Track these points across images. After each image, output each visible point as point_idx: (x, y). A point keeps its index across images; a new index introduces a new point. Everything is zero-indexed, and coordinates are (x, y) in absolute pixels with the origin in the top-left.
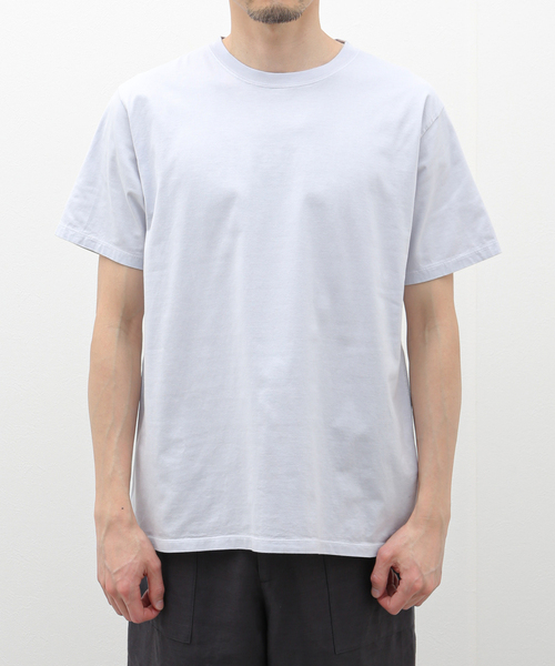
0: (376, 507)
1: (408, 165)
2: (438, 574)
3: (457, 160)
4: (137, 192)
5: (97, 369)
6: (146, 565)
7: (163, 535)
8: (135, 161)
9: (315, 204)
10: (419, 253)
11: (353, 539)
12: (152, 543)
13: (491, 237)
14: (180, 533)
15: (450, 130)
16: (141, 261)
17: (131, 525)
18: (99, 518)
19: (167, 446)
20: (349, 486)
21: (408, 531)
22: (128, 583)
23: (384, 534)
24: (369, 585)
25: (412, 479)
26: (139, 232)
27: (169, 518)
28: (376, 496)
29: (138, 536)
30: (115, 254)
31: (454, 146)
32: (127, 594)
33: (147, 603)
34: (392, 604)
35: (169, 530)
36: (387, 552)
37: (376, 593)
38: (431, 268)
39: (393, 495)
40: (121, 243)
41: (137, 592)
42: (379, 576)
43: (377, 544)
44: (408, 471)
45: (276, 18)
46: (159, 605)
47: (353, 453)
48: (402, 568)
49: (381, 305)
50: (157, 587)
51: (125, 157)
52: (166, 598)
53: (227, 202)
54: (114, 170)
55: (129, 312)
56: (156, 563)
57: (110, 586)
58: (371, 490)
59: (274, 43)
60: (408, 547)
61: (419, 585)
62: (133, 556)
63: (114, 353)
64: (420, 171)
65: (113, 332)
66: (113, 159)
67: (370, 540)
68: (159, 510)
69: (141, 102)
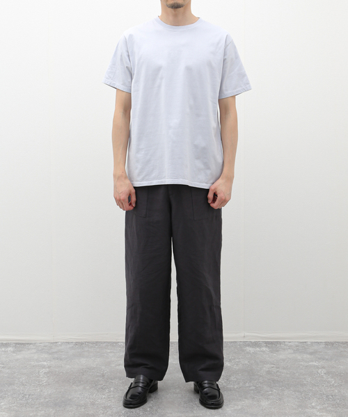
0: (208, 172)
1: (220, 57)
2: (230, 194)
3: (237, 57)
4: (129, 66)
5: (115, 127)
6: (130, 191)
7: (137, 181)
8: (129, 56)
9: (189, 69)
10: (224, 88)
11: (200, 182)
12: (132, 184)
13: (248, 84)
14: (143, 180)
15: (235, 47)
16: (131, 90)
17: (126, 177)
18: (115, 176)
19: (138, 151)
20: (199, 164)
21: (220, 181)
22: (124, 197)
23: (212, 181)
24: (207, 199)
25: (221, 164)
26: (130, 80)
27: (139, 175)
28: (209, 168)
29: (128, 182)
30: (121, 88)
31: (236, 53)
32: (124, 200)
33: (130, 204)
34: (215, 205)
35: (139, 179)
36: (213, 188)
37: (210, 202)
38: (228, 93)
39: (215, 169)
40: (124, 84)
41: (127, 200)
42: (210, 196)
43: (209, 185)
44: (220, 161)
45: (176, 7)
46: (134, 205)
47: (201, 153)
48: (218, 193)
49: (210, 104)
50: (134, 199)
51: (125, 55)
52: (136, 203)
53: (159, 69)
54: (121, 59)
55: (126, 107)
56: (134, 191)
57: (118, 198)
58: (207, 166)
59: (176, 16)
60: (220, 186)
61: (224, 198)
62: (126, 188)
63: (121, 121)
64: (224, 60)
65: (120, 114)
66: (121, 56)
67: (207, 183)
68: (135, 173)
69: (131, 36)
